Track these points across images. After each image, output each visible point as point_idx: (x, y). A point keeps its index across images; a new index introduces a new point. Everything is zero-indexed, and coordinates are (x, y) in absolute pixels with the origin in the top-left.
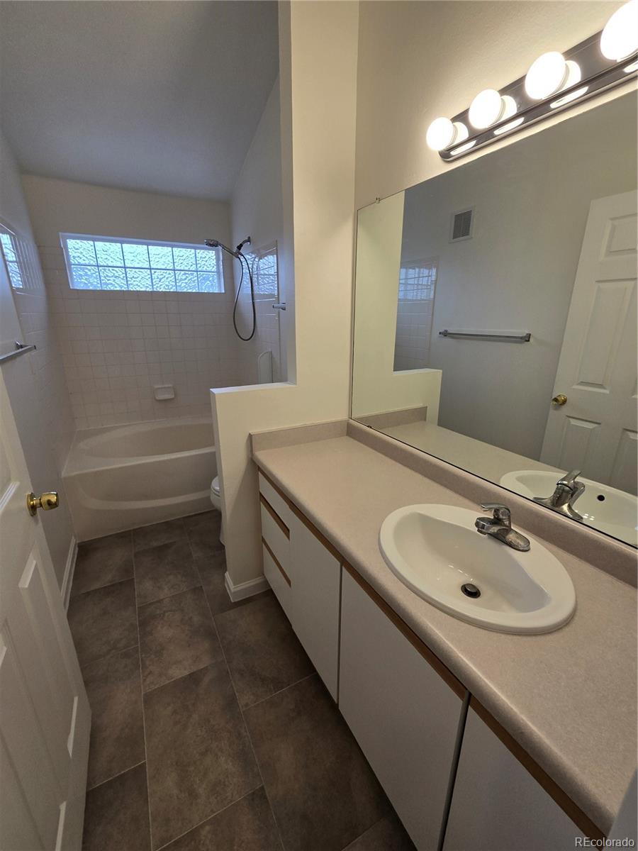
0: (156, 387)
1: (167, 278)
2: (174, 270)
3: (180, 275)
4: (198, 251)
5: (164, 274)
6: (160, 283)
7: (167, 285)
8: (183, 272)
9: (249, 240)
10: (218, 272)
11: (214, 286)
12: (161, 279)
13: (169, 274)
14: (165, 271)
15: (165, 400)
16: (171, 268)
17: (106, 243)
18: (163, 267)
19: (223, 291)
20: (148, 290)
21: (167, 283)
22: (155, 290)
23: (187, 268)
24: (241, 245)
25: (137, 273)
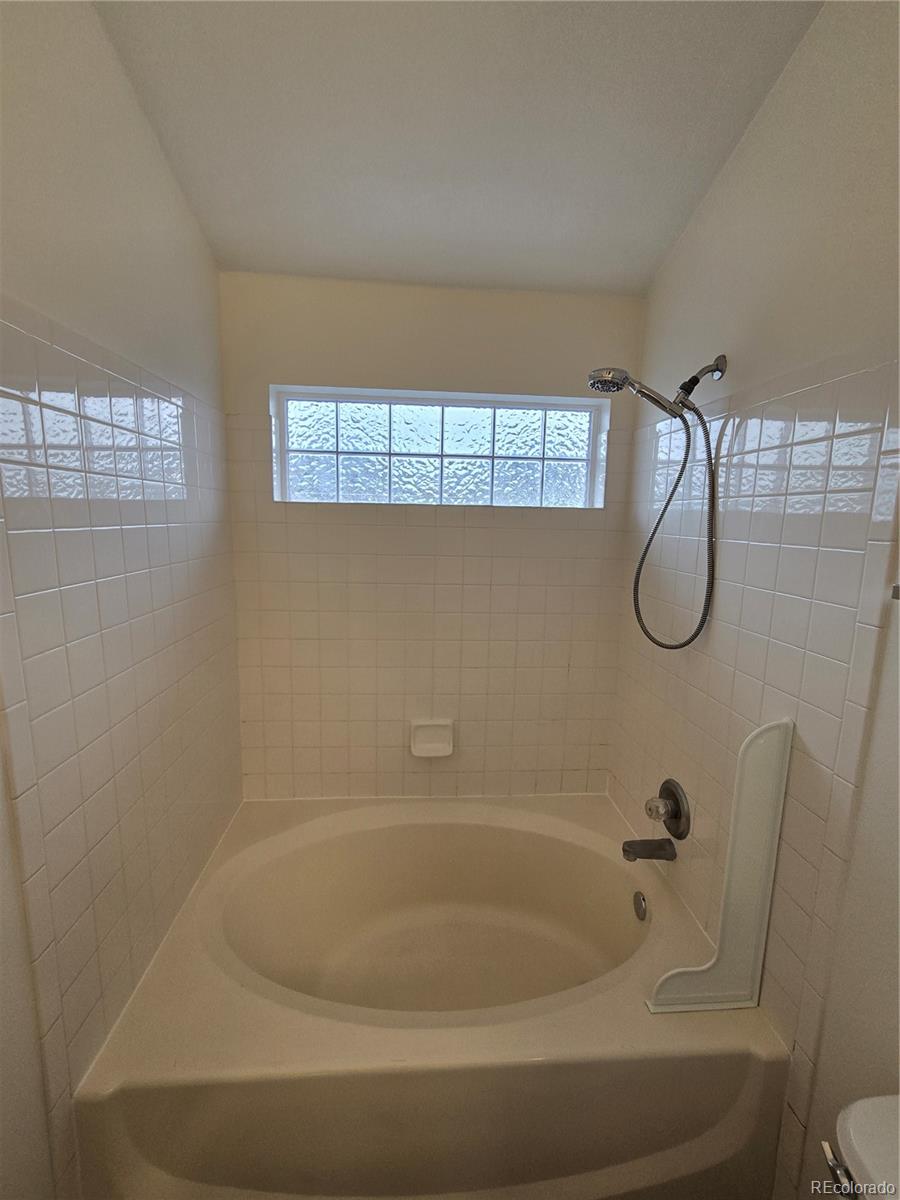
0: (416, 722)
1: (475, 476)
2: (493, 458)
3: (504, 468)
4: (551, 413)
5: (470, 467)
6: (459, 488)
7: (471, 491)
8: (510, 462)
9: (720, 365)
10: (592, 461)
11: (576, 493)
12: (460, 479)
13: (481, 466)
14: (473, 461)
15: (429, 760)
16: (487, 453)
17: (360, 405)
18: (470, 452)
19: (599, 504)
20: (431, 502)
21: (472, 487)
22: (445, 502)
23: (520, 453)
24: (694, 381)
25: (412, 466)
